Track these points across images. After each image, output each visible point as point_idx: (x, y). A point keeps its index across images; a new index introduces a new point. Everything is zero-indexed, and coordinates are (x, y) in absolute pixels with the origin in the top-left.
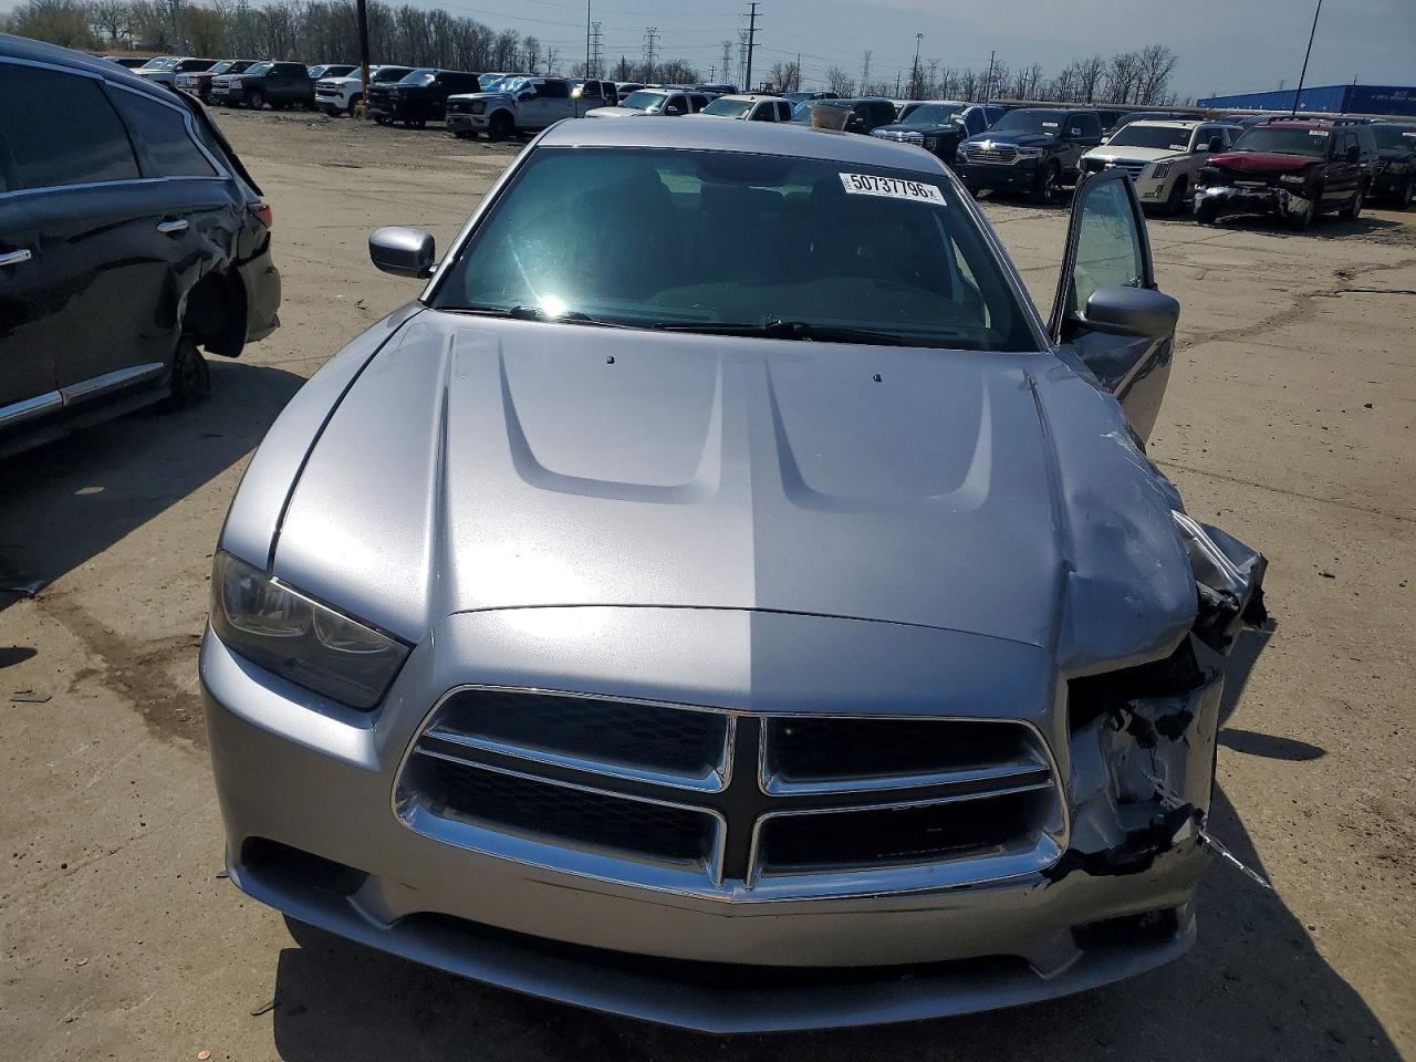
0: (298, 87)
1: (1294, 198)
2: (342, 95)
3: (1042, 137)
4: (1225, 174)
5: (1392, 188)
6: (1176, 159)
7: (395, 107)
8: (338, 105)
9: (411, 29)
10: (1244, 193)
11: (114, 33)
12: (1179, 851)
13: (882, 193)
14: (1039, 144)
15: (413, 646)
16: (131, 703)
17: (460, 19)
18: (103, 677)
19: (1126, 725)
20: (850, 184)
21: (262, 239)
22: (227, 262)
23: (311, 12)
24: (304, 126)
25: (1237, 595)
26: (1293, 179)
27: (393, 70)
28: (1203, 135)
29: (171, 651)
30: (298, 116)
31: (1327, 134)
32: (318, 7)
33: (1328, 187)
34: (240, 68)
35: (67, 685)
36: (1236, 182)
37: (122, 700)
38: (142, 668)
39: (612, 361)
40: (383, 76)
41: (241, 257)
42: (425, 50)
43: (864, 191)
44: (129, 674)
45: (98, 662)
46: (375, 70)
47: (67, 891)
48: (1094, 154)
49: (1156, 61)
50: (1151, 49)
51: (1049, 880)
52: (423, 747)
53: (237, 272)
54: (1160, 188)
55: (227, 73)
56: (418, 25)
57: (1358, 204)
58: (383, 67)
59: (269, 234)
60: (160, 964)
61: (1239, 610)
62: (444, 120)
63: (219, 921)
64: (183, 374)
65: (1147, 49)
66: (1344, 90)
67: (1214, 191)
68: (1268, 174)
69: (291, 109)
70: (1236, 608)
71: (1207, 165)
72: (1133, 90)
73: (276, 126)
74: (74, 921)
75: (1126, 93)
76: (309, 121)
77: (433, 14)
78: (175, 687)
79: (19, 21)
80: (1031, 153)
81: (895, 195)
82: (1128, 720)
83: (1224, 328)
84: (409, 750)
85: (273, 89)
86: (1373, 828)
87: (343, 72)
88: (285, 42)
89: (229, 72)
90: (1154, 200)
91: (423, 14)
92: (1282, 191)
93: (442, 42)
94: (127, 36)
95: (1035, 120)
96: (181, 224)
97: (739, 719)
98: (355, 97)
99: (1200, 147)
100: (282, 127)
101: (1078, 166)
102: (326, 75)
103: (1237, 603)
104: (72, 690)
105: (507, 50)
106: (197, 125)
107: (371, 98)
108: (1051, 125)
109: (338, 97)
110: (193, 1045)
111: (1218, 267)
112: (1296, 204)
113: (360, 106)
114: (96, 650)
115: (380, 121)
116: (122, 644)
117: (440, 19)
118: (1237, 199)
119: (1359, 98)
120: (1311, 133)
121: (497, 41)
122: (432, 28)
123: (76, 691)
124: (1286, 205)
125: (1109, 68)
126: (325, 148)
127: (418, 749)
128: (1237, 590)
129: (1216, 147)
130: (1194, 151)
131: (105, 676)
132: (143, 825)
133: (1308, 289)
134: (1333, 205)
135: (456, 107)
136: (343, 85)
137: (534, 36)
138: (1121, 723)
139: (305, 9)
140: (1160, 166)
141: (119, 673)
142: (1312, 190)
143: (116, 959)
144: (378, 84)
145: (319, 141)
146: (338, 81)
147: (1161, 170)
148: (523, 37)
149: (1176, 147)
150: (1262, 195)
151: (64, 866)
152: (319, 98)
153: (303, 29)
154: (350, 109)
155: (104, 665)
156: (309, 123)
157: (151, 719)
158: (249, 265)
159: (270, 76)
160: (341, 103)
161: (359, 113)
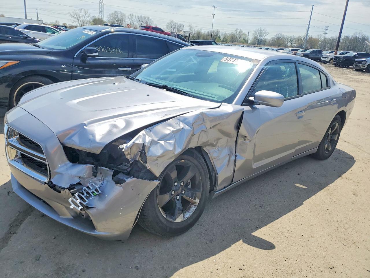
0: (318, 56)
7: (340, 62)
11: (291, 44)
27: (345, 52)
32: (347, 37)
34: (305, 50)
46: (339, 52)
55: (301, 52)
62: (352, 66)
79: (272, 41)
85: (313, 55)
87: (331, 53)
89: (302, 51)
94: (294, 44)
98: (332, 59)
107: (335, 59)
109: (327, 59)
113: (332, 61)
115: (336, 65)
135: (357, 62)
136: (330, 56)
144: (339, 55)
146: (328, 54)
152: (322, 59)
154: (329, 62)
159: (311, 53)
160: (327, 60)
161: (331, 63)
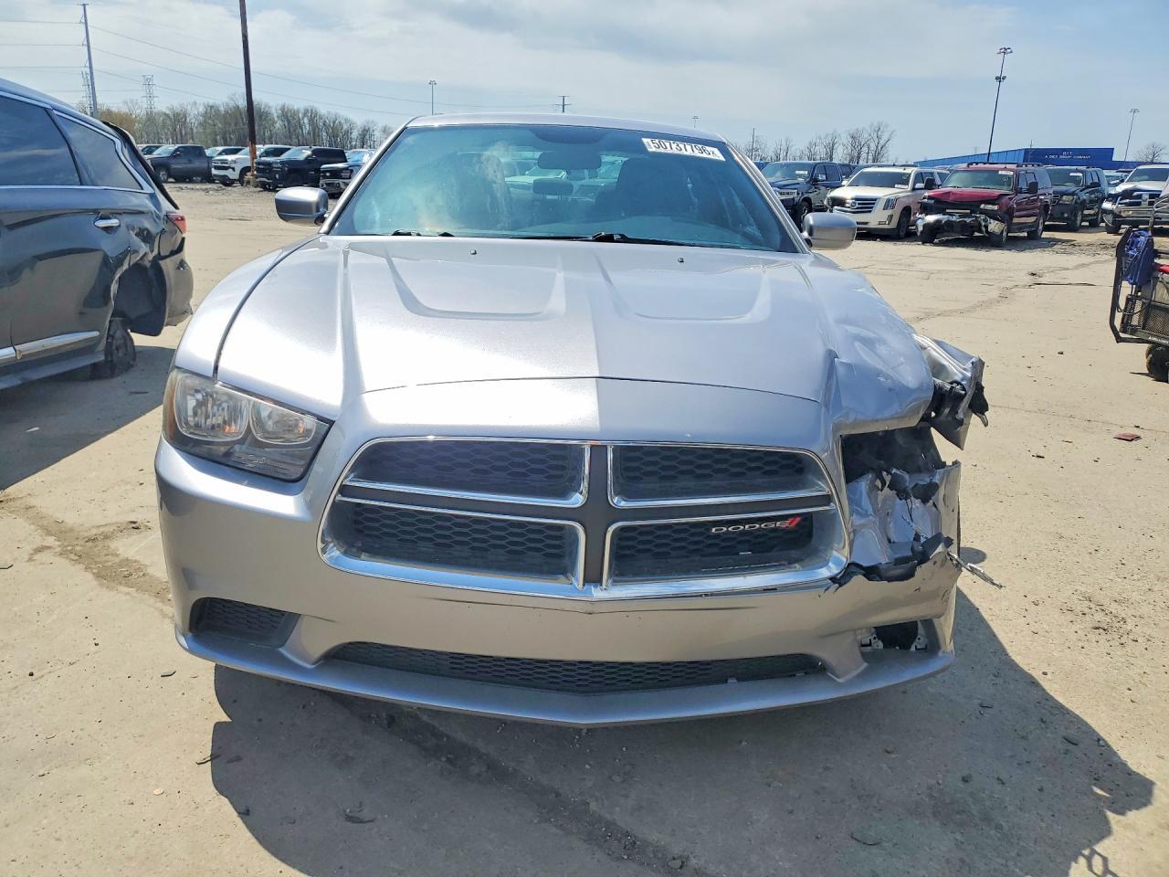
0: (198, 164)
1: (992, 221)
2: (233, 169)
3: (796, 182)
4: (939, 204)
5: (1066, 215)
6: (901, 195)
7: (277, 176)
8: (231, 177)
9: (289, 122)
10: (954, 219)
12: (935, 563)
13: (675, 151)
14: (793, 187)
15: (332, 423)
16: (82, 566)
17: (329, 113)
18: (56, 551)
19: (888, 483)
20: (651, 145)
21: (179, 241)
22: (150, 257)
23: (206, 112)
24: (203, 193)
25: (963, 383)
26: (990, 207)
27: (275, 149)
28: (919, 177)
29: (113, 533)
30: (198, 186)
31: (1012, 173)
33: (1017, 214)
35: (27, 557)
36: (948, 211)
37: (74, 565)
38: (90, 544)
39: (475, 253)
40: (267, 153)
41: (162, 254)
42: (300, 138)
43: (661, 150)
44: (78, 548)
45: (51, 541)
46: (261, 148)
47: (35, 690)
48: (837, 193)
49: (879, 133)
50: (875, 124)
51: (837, 585)
52: (343, 496)
53: (159, 265)
54: (891, 217)
56: (294, 119)
57: (1041, 227)
58: (267, 146)
59: (183, 239)
60: (117, 734)
61: (966, 394)
63: (166, 705)
64: (114, 347)
65: (872, 124)
66: (1023, 152)
67: (931, 218)
68: (972, 204)
69: (191, 181)
70: (963, 392)
71: (924, 198)
72: (864, 155)
73: (180, 193)
74: (43, 710)
75: (859, 157)
76: (206, 189)
77: (306, 111)
78: (117, 555)
80: (788, 194)
81: (685, 153)
82: (888, 479)
83: (947, 309)
84: (331, 500)
85: (177, 165)
86: (1086, 611)
87: (235, 152)
88: (186, 134)
90: (886, 227)
91: (298, 111)
92: (983, 217)
93: (314, 130)
95: (790, 169)
96: (114, 222)
97: (592, 447)
98: (245, 170)
99: (918, 185)
100: (185, 194)
101: (825, 203)
102: (220, 154)
103: (964, 389)
104: (30, 560)
105: (367, 137)
106: (126, 152)
107: (258, 170)
108: (801, 172)
109: (230, 170)
110: (149, 785)
111: (939, 272)
112: (995, 226)
113: (249, 176)
114: (49, 533)
115: (264, 187)
116: (72, 530)
117: (313, 116)
118: (949, 223)
119: (1036, 156)
120: (1000, 172)
121: (358, 131)
122: (306, 121)
123: (33, 561)
124: (986, 227)
125: (845, 139)
126: (220, 207)
127: (339, 498)
128: (962, 380)
129: (930, 184)
130: (914, 189)
131: (58, 549)
132: (96, 645)
133: (1009, 284)
134: (1021, 227)
135: (329, 174)
136: (235, 162)
137: (389, 125)
138: (884, 483)
139: (201, 109)
140: (888, 201)
141: (69, 548)
142: (1006, 216)
143: (80, 733)
144: (263, 159)
145: (216, 203)
146: (230, 158)
147: (889, 204)
148: (381, 125)
149: (900, 186)
150: (968, 220)
151: (31, 674)
152: (214, 171)
153: (200, 124)
154: (241, 180)
155: (58, 543)
156: (207, 191)
157: (98, 576)
158: (168, 260)
159: (174, 155)
160: (233, 175)
161: (248, 182)
